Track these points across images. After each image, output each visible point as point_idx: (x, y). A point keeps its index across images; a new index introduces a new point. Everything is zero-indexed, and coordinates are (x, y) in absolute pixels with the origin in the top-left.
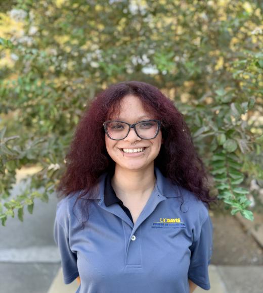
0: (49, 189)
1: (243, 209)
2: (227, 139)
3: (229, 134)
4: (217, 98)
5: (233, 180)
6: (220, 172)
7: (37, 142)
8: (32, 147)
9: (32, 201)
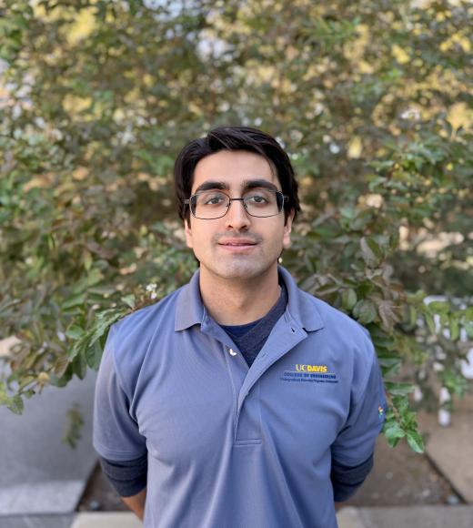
2: (359, 300)
4: (342, 222)
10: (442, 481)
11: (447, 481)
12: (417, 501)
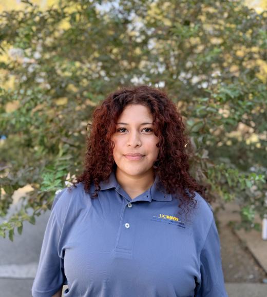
0: (37, 212)
7: (27, 170)
8: (23, 174)
9: (22, 224)
12: (245, 281)
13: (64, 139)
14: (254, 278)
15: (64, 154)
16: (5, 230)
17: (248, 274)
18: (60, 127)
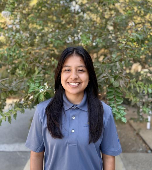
1: (122, 117)
2: (115, 80)
3: (116, 78)
4: (112, 59)
5: (118, 102)
6: (111, 97)
7: (18, 82)
8: (15, 84)
9: (16, 112)
10: (146, 146)
11: (148, 146)
12: (138, 152)
13: (38, 65)
14: (143, 150)
15: (39, 73)
16: (5, 116)
17: (140, 148)
18: (35, 57)
